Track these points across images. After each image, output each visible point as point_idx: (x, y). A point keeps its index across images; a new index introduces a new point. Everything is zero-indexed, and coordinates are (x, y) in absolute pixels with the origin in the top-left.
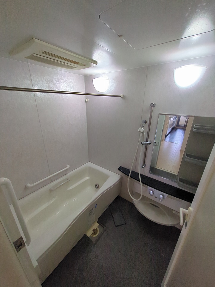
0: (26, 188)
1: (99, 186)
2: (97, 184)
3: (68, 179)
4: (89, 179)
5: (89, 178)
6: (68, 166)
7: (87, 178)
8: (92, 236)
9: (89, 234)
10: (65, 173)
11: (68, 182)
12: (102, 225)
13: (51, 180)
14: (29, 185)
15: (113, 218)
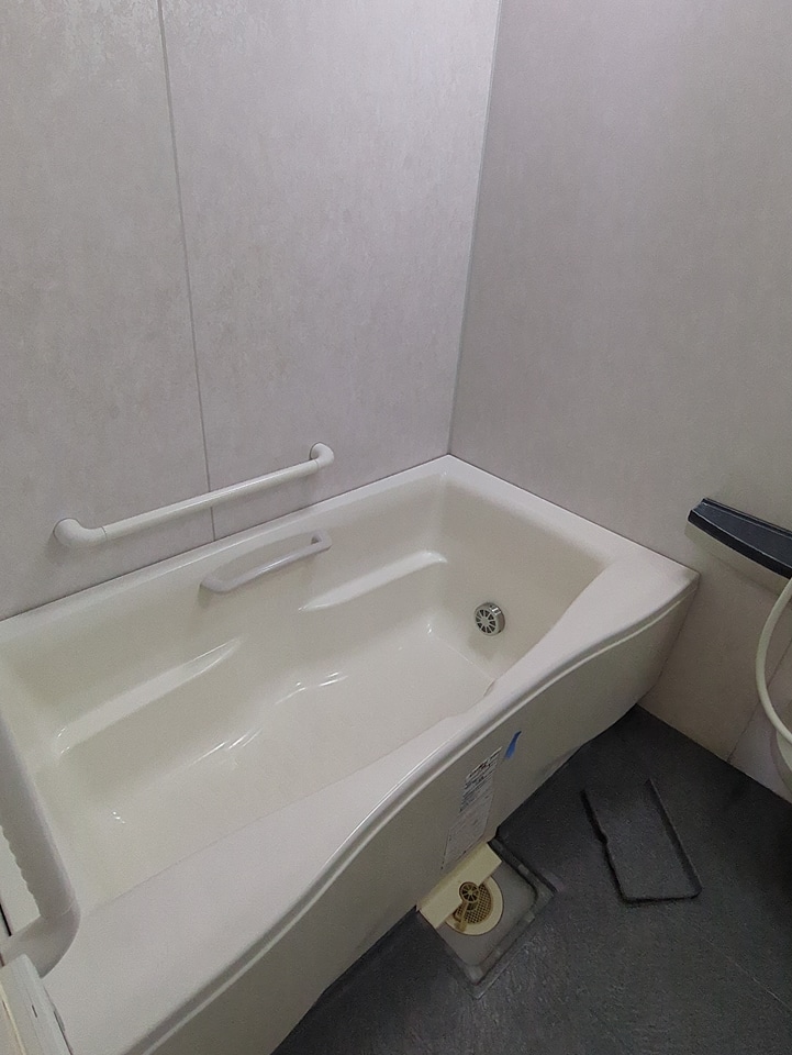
0: (58, 547)
1: (502, 617)
2: (491, 605)
3: (315, 541)
4: (441, 564)
5: (441, 559)
6: (326, 455)
7: (428, 557)
8: (452, 923)
9: (438, 908)
10: (299, 495)
11: (309, 561)
12: (526, 871)
13: (213, 525)
14: (73, 528)
15: (603, 839)
